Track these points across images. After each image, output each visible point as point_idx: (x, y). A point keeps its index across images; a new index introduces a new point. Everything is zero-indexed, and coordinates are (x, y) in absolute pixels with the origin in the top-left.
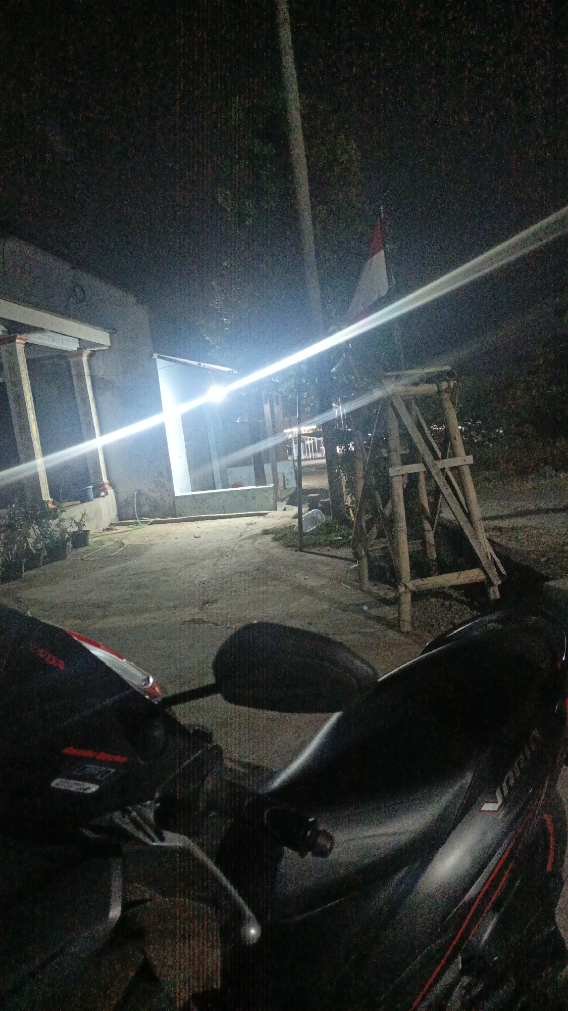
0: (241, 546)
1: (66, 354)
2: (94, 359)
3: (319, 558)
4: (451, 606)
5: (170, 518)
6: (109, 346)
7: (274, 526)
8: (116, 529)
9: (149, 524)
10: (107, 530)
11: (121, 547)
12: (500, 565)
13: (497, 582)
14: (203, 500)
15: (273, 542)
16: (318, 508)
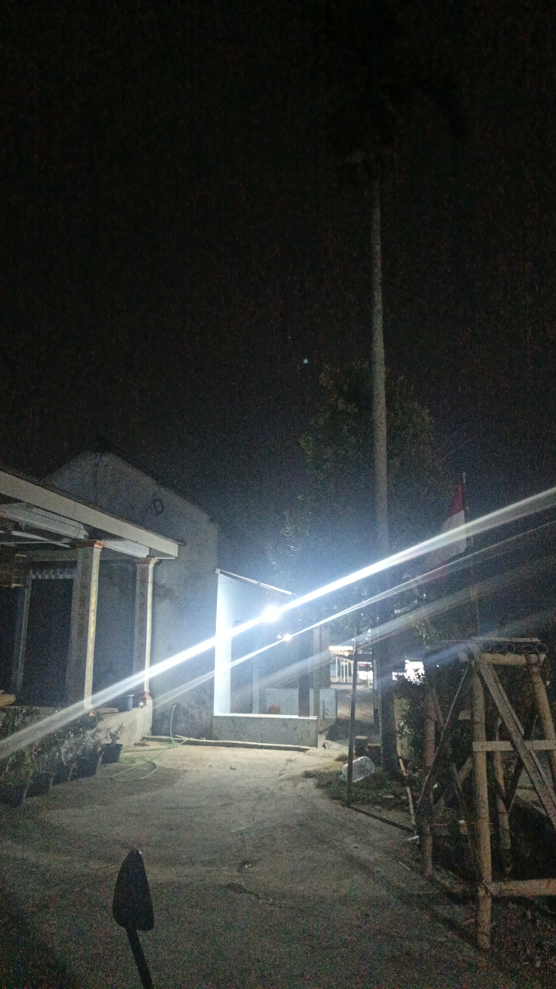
0: (281, 789)
1: (135, 560)
2: (160, 567)
3: (370, 819)
5: (204, 740)
6: (176, 557)
7: (317, 768)
8: (148, 745)
9: (184, 744)
10: (139, 745)
11: (152, 769)
14: (241, 724)
15: (316, 790)
16: (367, 755)
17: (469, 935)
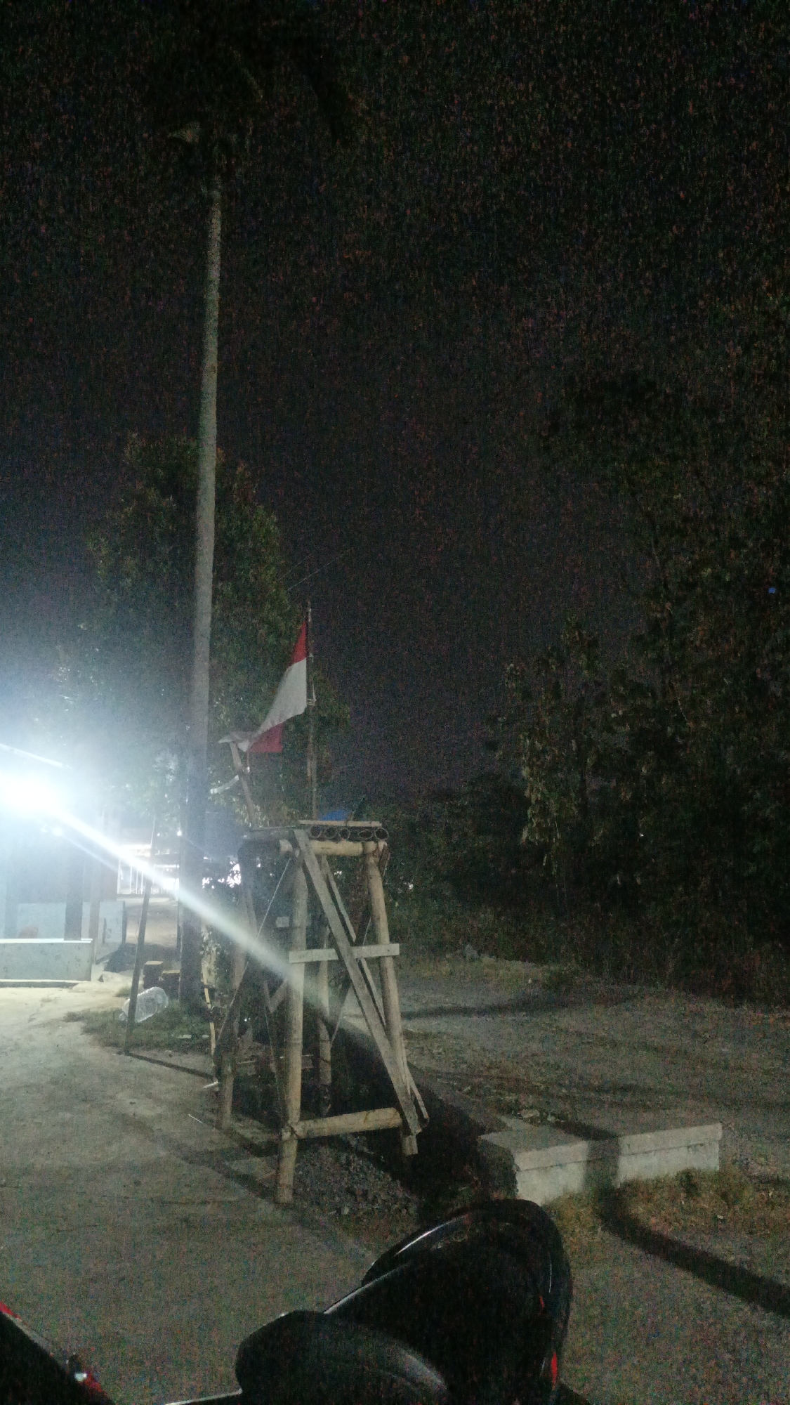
0: (30, 1038)
4: (349, 1163)
7: (86, 1007)
12: (421, 1103)
13: (416, 1129)
15: (84, 1036)
16: (160, 985)
17: (267, 1191)
